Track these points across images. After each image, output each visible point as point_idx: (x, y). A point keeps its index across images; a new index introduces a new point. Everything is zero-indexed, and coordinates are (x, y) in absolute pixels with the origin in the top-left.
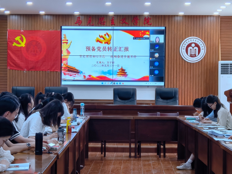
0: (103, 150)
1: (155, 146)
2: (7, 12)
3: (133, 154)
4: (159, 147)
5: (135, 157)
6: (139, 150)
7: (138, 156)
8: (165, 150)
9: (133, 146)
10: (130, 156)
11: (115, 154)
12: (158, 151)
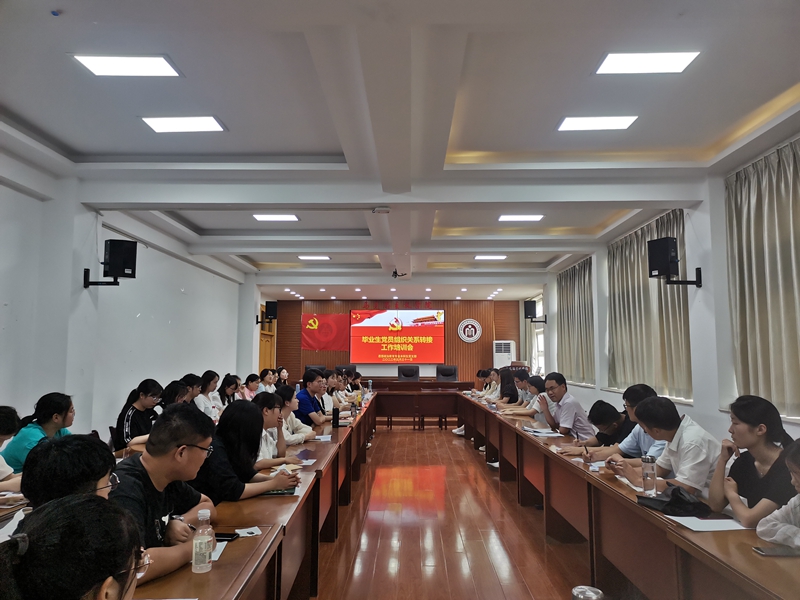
0: (390, 423)
1: (437, 419)
2: (302, 298)
3: (417, 427)
4: (440, 420)
5: (419, 429)
6: (422, 424)
7: (421, 429)
8: (446, 423)
9: (417, 419)
10: (414, 429)
11: (400, 427)
12: (440, 424)
